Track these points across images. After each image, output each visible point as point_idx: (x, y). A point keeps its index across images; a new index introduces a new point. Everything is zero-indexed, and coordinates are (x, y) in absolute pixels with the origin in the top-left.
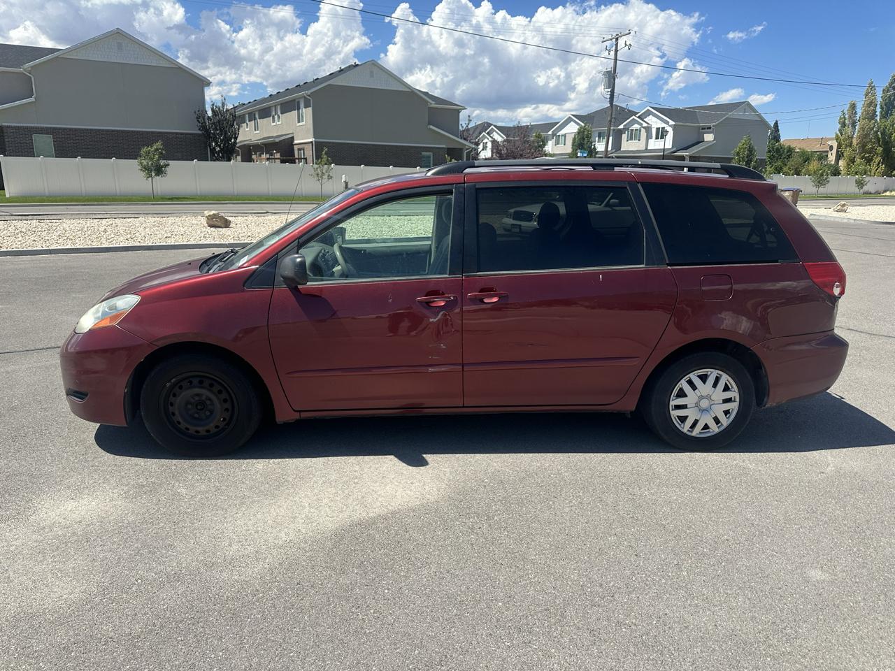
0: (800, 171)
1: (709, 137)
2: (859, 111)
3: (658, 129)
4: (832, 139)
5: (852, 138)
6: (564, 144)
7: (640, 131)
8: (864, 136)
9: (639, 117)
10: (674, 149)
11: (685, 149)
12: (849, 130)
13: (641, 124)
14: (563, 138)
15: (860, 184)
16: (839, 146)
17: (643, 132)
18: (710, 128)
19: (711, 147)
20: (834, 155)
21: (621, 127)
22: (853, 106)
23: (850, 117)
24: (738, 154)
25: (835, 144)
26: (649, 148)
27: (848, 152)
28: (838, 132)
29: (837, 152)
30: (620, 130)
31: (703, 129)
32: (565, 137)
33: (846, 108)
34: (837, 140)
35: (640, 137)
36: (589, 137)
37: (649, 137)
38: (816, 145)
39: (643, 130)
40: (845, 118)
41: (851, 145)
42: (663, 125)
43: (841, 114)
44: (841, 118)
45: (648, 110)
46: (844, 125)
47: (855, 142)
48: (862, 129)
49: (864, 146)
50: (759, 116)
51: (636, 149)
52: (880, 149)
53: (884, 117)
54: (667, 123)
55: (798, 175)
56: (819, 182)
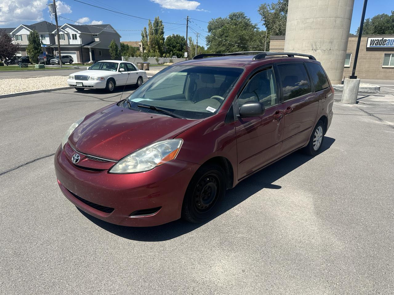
0: (134, 55)
1: (97, 40)
2: (148, 31)
3: (73, 35)
4: (139, 42)
5: (147, 42)
6: (22, 40)
7: (64, 35)
8: (151, 42)
9: (61, 28)
10: (83, 45)
11: (88, 44)
12: (145, 38)
13: (64, 32)
14: (20, 37)
15: (157, 60)
16: (143, 45)
17: (66, 36)
18: (97, 35)
19: (99, 44)
20: (142, 48)
21: (53, 33)
22: (145, 29)
23: (145, 34)
24: (111, 47)
25: (141, 44)
26: (70, 44)
27: (147, 48)
28: (142, 40)
29: (143, 47)
30: (53, 34)
31: (94, 35)
32: (21, 36)
33: (143, 29)
34: (142, 42)
35: (64, 38)
36: (37, 37)
37: (69, 38)
38: (134, 44)
39: (66, 35)
40: (143, 34)
41: (147, 45)
42: (75, 33)
43: (141, 32)
44: (142, 34)
45: (66, 25)
46: (143, 37)
47: (148, 44)
48: (150, 39)
49: (152, 45)
50: (115, 31)
51: (64, 44)
52: (157, 47)
53: (156, 34)
54: (77, 32)
55: (133, 56)
56: (145, 60)
